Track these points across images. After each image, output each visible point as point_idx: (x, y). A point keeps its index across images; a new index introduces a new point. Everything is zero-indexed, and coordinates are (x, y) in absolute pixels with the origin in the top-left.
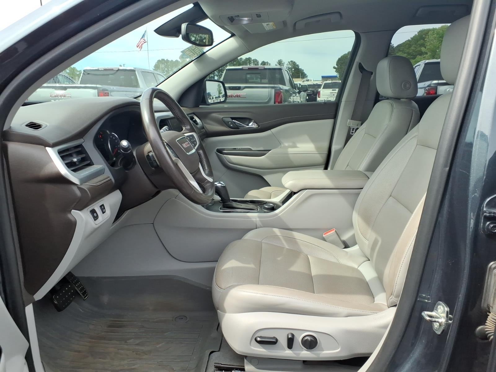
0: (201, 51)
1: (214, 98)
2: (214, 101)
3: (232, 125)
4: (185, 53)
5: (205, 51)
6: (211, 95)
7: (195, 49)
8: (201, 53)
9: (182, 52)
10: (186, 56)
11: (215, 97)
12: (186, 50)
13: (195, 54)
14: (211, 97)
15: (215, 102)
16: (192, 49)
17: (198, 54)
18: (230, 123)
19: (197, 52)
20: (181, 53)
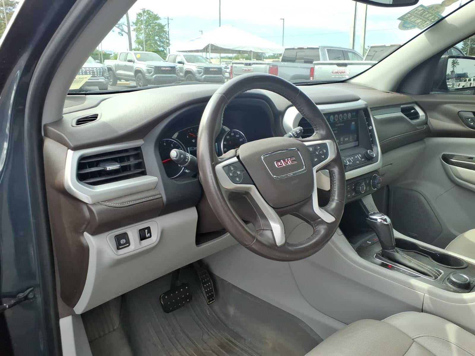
0: (435, 16)
1: (472, 80)
2: (471, 84)
3: (472, 124)
4: (407, 19)
5: (444, 15)
6: (468, 76)
7: (424, 14)
8: (437, 18)
9: (399, 19)
10: (411, 25)
11: (474, 79)
12: (407, 16)
13: (426, 22)
14: (468, 79)
15: (472, 86)
16: (418, 14)
17: (433, 21)
18: (470, 120)
19: (430, 18)
20: (400, 21)
